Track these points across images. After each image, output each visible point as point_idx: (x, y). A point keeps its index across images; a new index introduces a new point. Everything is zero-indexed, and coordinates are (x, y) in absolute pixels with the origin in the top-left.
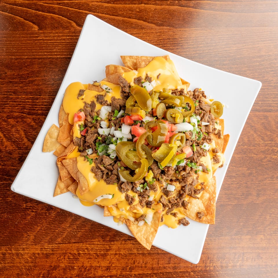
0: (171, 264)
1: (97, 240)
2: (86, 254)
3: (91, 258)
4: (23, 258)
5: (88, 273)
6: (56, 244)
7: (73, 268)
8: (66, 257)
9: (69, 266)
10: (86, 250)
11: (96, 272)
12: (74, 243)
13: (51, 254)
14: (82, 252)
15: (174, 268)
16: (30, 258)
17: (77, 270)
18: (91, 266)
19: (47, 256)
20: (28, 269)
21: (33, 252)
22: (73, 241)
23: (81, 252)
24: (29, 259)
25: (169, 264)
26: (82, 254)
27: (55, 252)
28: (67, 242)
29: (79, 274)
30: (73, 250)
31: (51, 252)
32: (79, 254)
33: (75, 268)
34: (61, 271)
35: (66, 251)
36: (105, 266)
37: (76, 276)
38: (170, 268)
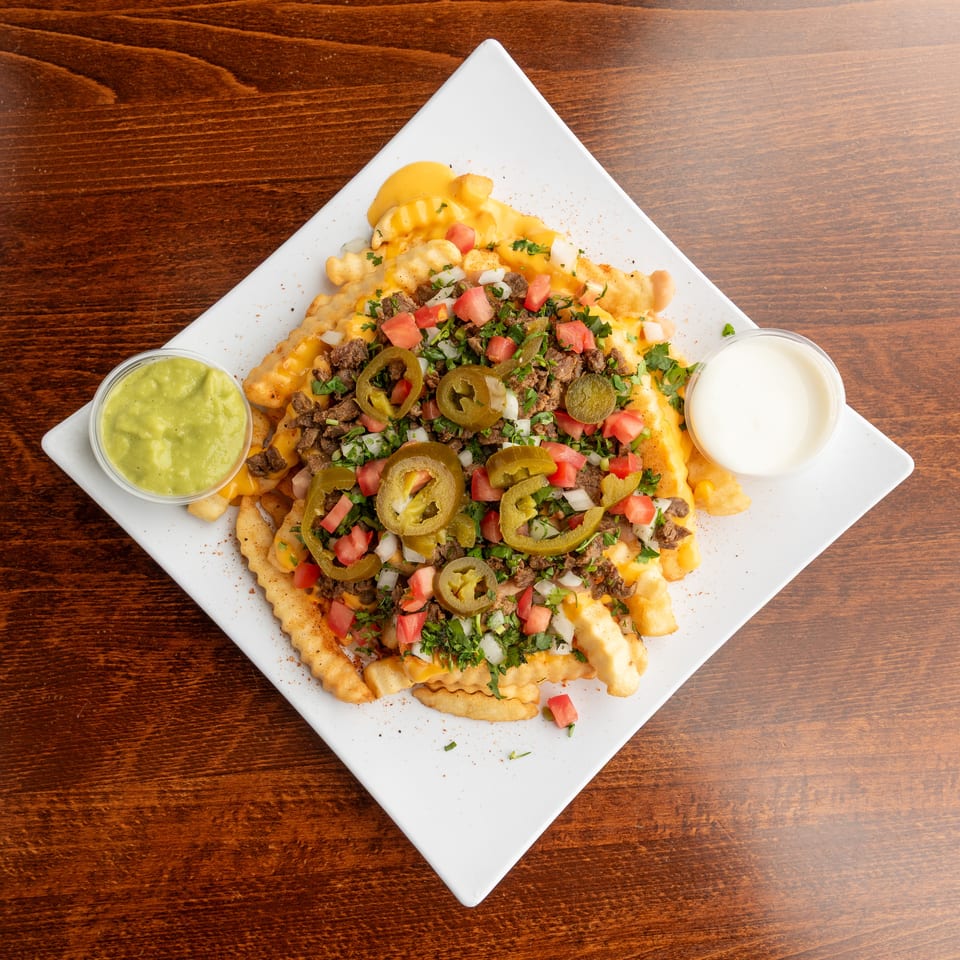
0: (574, 823)
2: (302, 802)
3: (319, 816)
4: (105, 824)
5: (312, 863)
6: (207, 775)
7: (264, 849)
8: (241, 816)
9: (252, 844)
10: (302, 791)
11: (337, 859)
12: (265, 769)
13: (194, 808)
14: (289, 799)
15: (586, 834)
16: (126, 824)
17: (278, 855)
18: (321, 842)
19: (181, 814)
20: (124, 860)
21: (137, 803)
22: (260, 763)
23: (285, 797)
24: (123, 826)
26: (290, 802)
27: (206, 801)
28: (240, 768)
29: (284, 865)
30: (262, 794)
31: (193, 802)
32: (281, 803)
33: (270, 847)
34: (228, 861)
35: (239, 795)
36: (366, 837)
37: (275, 874)
38: (570, 834)
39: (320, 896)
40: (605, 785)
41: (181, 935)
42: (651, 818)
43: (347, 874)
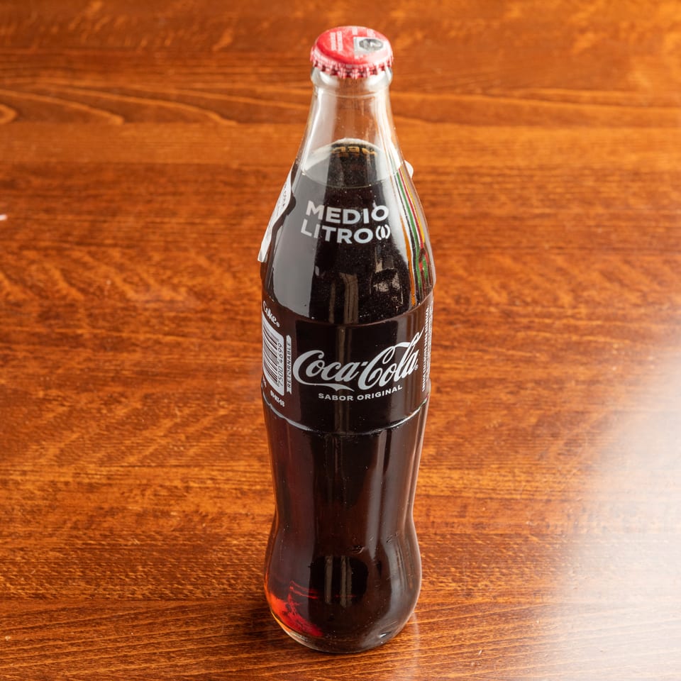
0: (467, 518)
1: (243, 463)
2: (208, 488)
3: (222, 497)
4: (18, 489)
5: (210, 526)
6: (122, 466)
7: (166, 514)
8: (148, 493)
9: (155, 511)
10: (209, 482)
11: (235, 525)
12: (176, 466)
13: (105, 485)
14: (196, 485)
15: (477, 526)
16: (39, 490)
17: (178, 519)
18: (222, 514)
19: (92, 488)
20: (32, 512)
21: (52, 479)
22: (173, 462)
23: (192, 484)
24: (36, 492)
25: (464, 517)
26: (196, 488)
27: (118, 482)
28: (153, 464)
29: (184, 526)
30: (171, 480)
31: (104, 481)
32: (188, 489)
33: (172, 513)
34: (130, 520)
35: (149, 480)
36: (265, 513)
37: (173, 531)
38: (463, 525)
39: (214, 547)
40: (499, 497)
41: (75, 564)
42: (543, 520)
43: (244, 536)
